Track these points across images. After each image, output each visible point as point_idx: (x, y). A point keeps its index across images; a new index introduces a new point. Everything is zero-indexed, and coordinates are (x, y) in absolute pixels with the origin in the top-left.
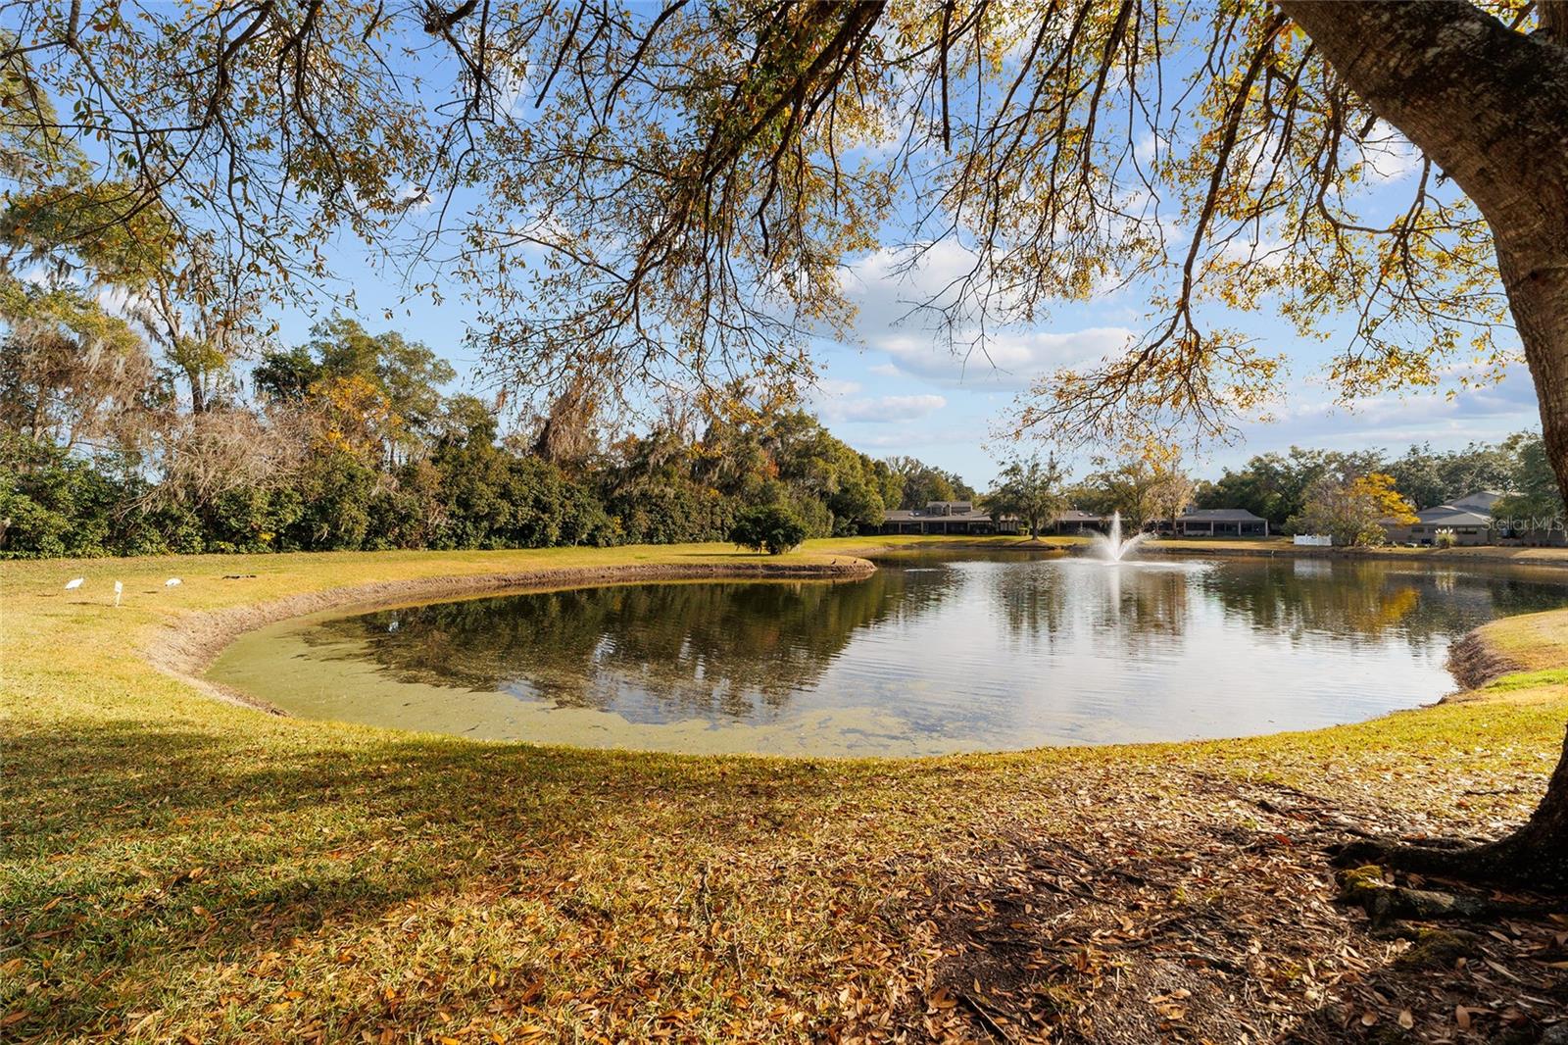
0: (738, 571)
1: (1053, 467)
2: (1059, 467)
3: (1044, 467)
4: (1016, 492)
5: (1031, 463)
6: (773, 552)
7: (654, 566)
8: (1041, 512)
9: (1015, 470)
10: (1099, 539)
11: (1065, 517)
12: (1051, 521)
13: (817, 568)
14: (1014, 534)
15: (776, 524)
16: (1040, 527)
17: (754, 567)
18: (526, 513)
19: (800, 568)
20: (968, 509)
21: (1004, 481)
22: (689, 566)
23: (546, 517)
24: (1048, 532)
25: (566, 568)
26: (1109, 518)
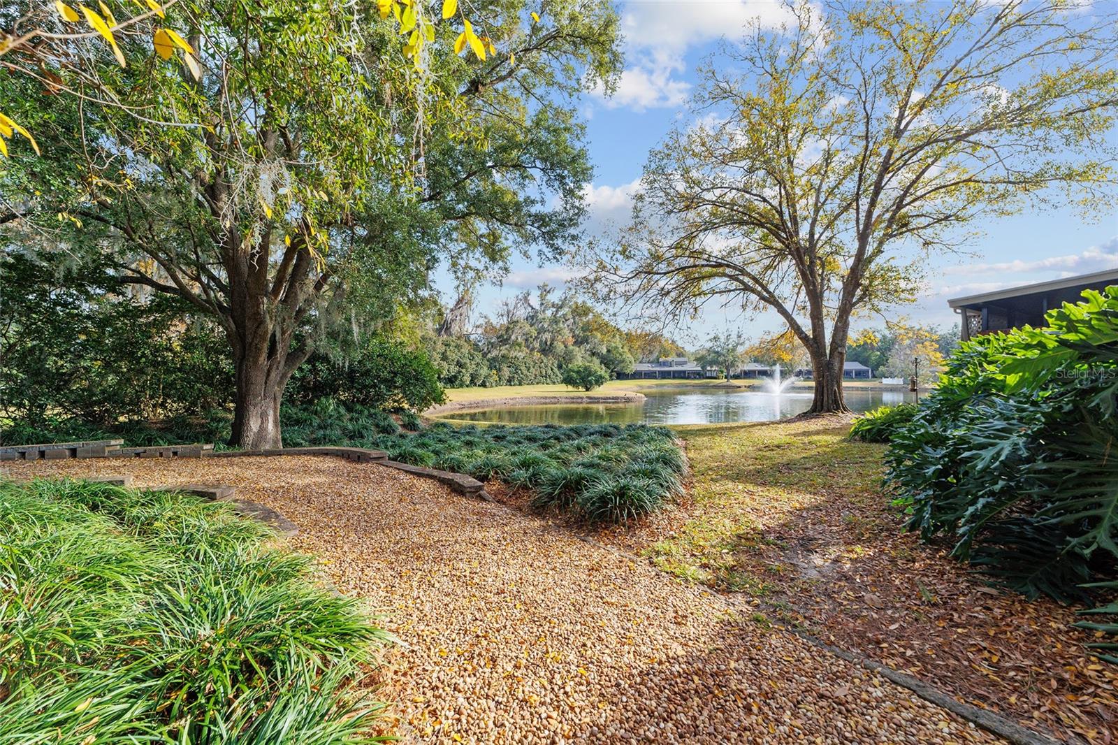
0: (573, 400)
1: (739, 337)
2: (743, 337)
3: (734, 337)
4: (717, 352)
5: (726, 334)
6: (587, 390)
7: (527, 398)
8: (733, 364)
9: (716, 339)
10: (766, 381)
11: (747, 368)
12: (738, 371)
13: (617, 398)
14: (715, 378)
15: (590, 374)
16: (732, 373)
17: (582, 398)
18: (454, 369)
19: (607, 398)
20: (685, 363)
21: (709, 345)
22: (546, 398)
23: (464, 371)
24: (736, 377)
25: (486, 399)
26: (774, 368)
